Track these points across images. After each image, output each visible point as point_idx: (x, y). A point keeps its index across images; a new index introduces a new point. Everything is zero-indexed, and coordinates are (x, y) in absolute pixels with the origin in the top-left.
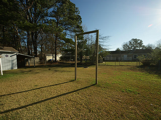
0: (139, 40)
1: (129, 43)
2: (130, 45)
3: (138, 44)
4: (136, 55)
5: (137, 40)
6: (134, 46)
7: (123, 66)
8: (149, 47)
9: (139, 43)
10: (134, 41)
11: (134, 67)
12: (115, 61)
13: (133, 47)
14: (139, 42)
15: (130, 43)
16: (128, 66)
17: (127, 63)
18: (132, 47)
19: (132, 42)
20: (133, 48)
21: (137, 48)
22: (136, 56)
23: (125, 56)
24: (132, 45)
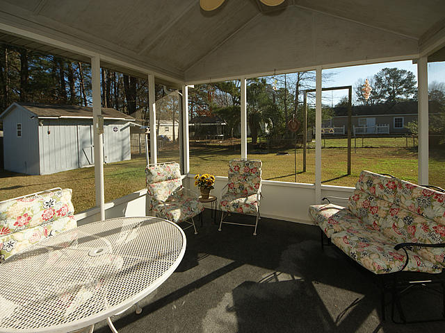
0: (404, 72)
1: (375, 81)
2: (379, 88)
3: (401, 84)
4: (401, 119)
5: (398, 72)
6: (389, 89)
7: (372, 147)
8: (436, 91)
9: (403, 81)
10: (388, 76)
11: (399, 149)
12: (343, 135)
13: (387, 92)
14: (404, 77)
15: (379, 80)
16: (384, 147)
17: (380, 142)
18: (385, 92)
19: (384, 78)
20: (387, 95)
21: (399, 96)
22: (401, 121)
23: (371, 122)
24: (383, 86)
